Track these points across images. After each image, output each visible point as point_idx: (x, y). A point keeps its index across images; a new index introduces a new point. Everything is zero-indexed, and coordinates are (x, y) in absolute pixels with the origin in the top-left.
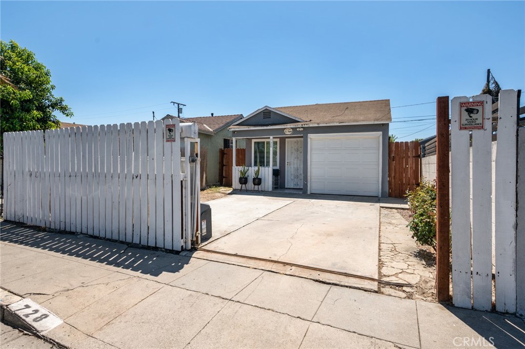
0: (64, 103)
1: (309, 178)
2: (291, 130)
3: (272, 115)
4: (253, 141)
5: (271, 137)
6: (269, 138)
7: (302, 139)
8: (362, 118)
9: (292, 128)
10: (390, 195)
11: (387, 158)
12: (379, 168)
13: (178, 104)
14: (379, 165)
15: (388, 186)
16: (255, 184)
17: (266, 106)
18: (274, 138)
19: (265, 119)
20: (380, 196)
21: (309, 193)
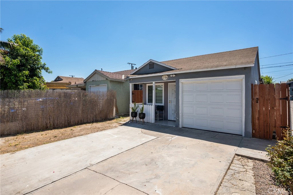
0: (46, 66)
1: (180, 115)
2: (167, 77)
3: (155, 66)
4: (147, 85)
5: (154, 82)
6: (152, 83)
7: (175, 83)
8: (225, 64)
9: (167, 75)
10: (254, 136)
11: (250, 100)
12: (242, 109)
13: (132, 64)
14: (242, 106)
15: (251, 126)
16: (140, 118)
17: (150, 60)
18: (156, 83)
19: (150, 69)
20: (243, 135)
21: (180, 126)
